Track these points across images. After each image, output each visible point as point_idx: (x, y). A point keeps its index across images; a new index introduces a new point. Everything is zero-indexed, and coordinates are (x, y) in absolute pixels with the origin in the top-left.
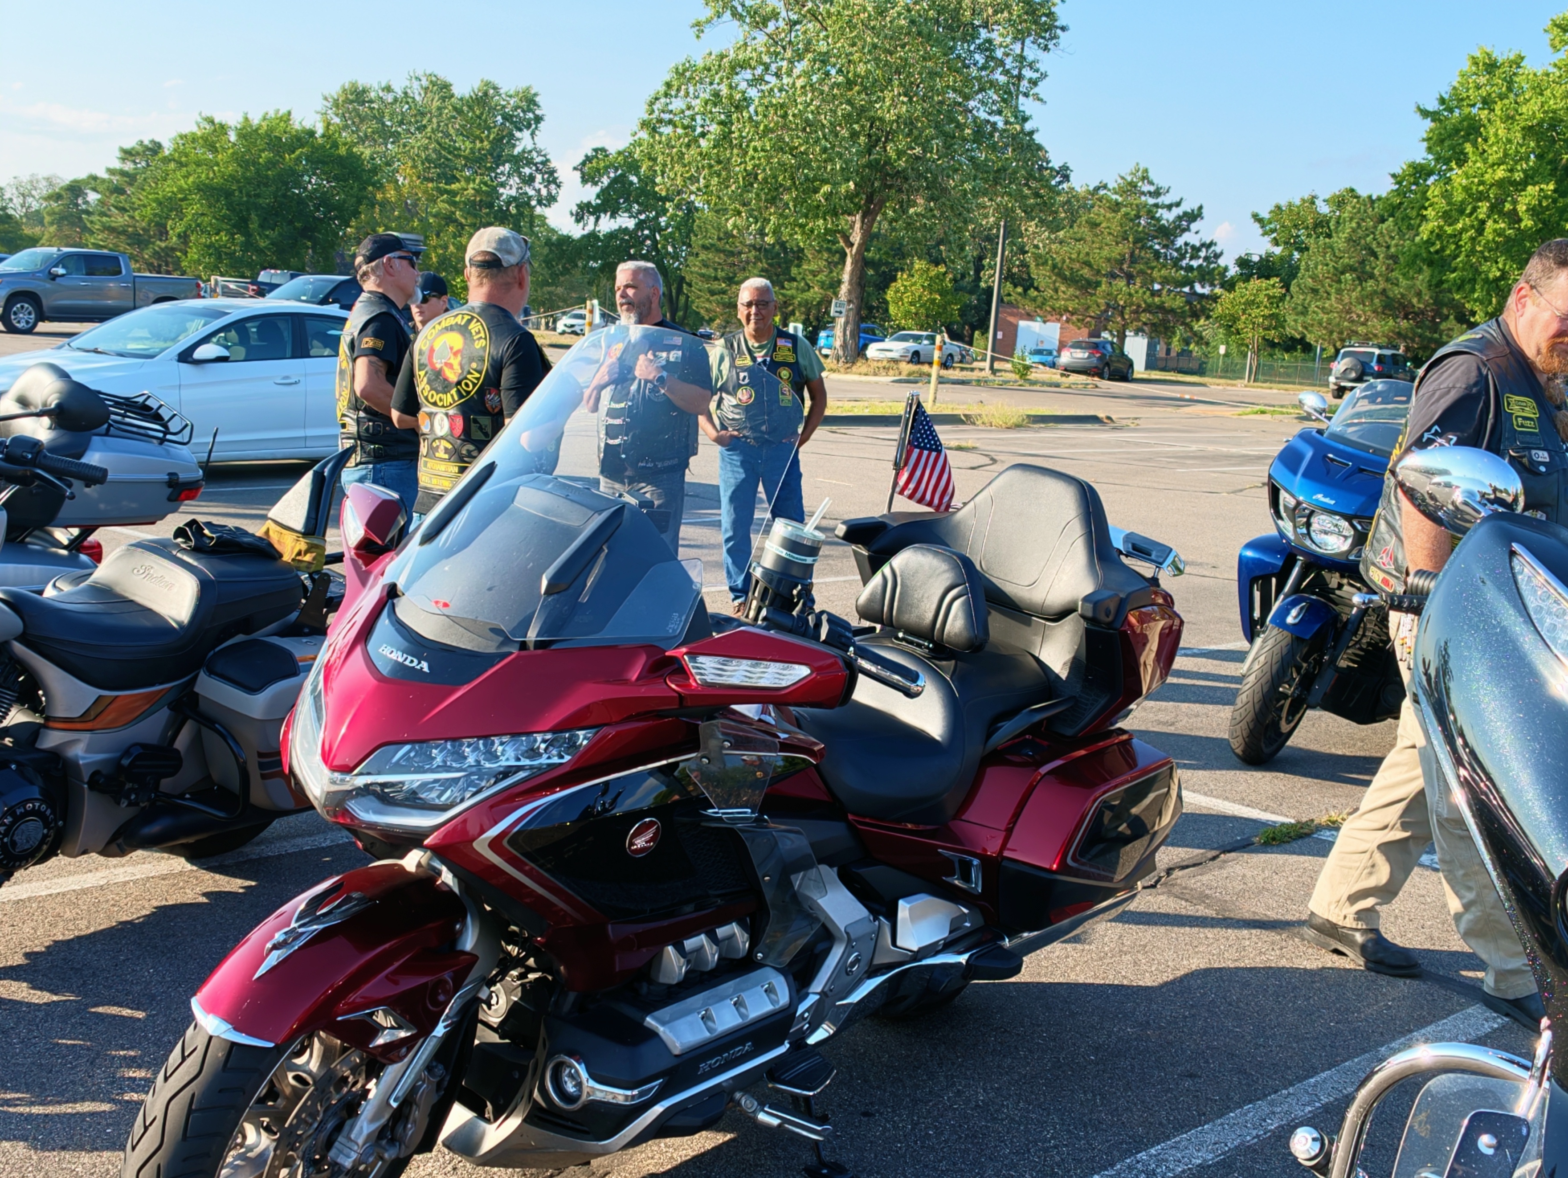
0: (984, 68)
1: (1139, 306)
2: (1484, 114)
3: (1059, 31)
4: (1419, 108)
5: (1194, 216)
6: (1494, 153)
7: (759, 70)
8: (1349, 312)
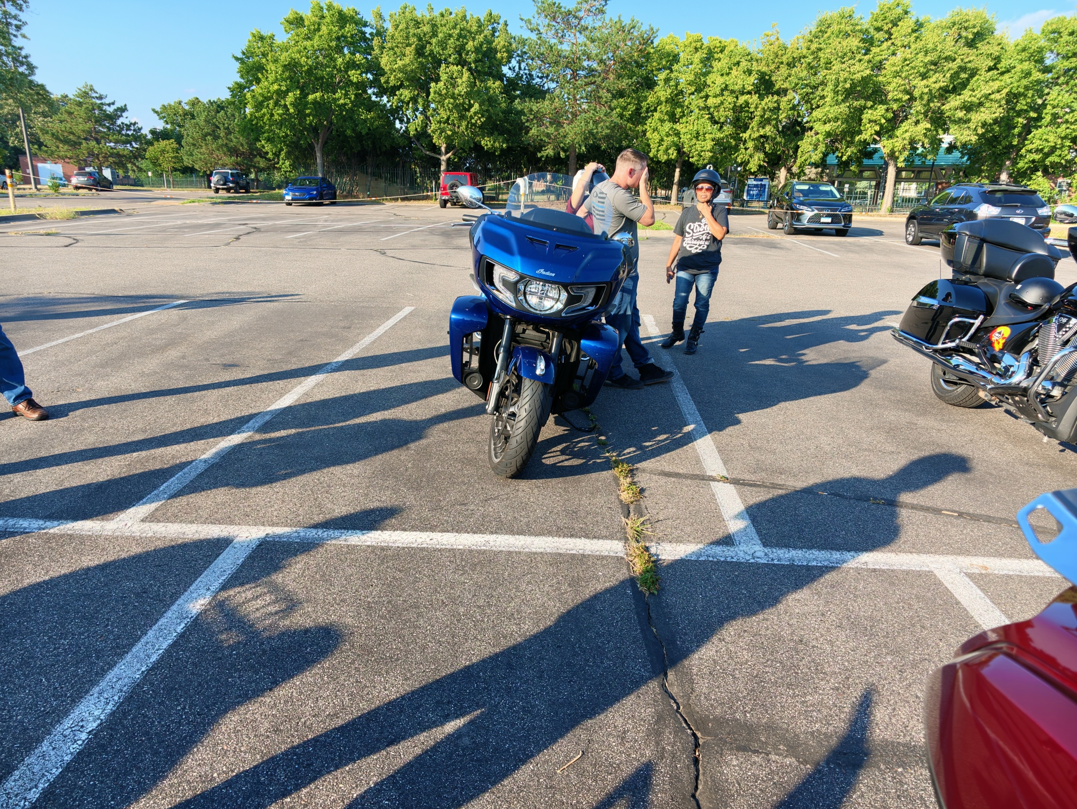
2: (263, 61)
4: (233, 56)
5: (123, 109)
6: (271, 77)
8: (212, 154)
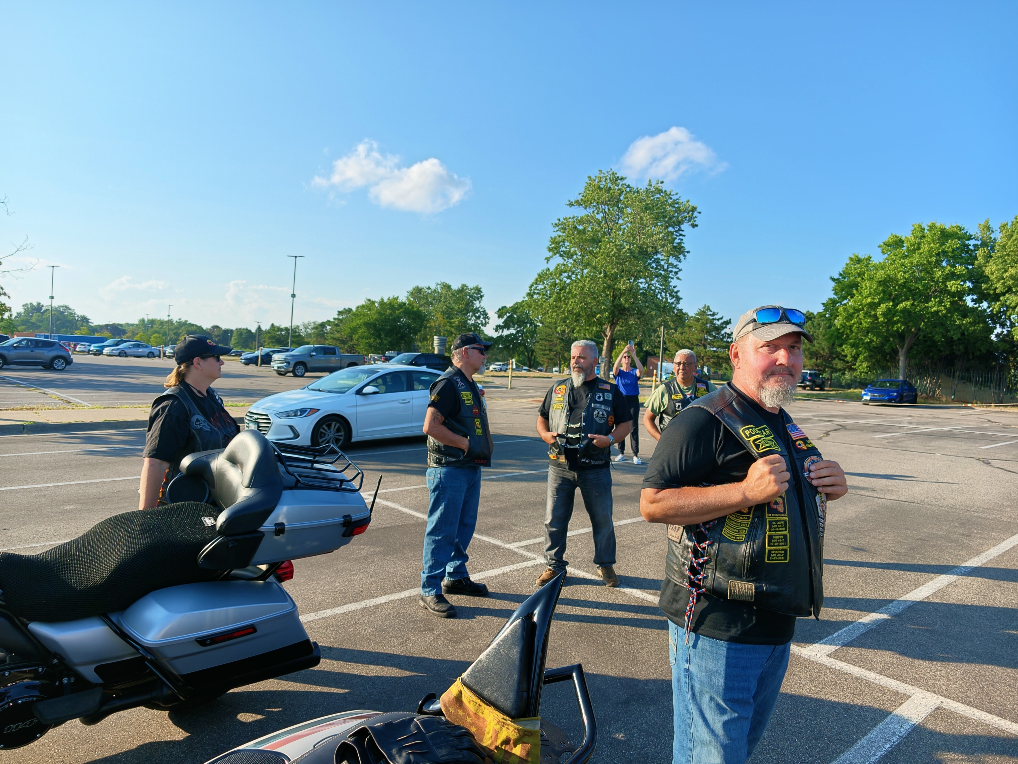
0: (656, 269)
1: (709, 356)
2: (859, 279)
3: (686, 254)
6: (865, 292)
7: (570, 274)
